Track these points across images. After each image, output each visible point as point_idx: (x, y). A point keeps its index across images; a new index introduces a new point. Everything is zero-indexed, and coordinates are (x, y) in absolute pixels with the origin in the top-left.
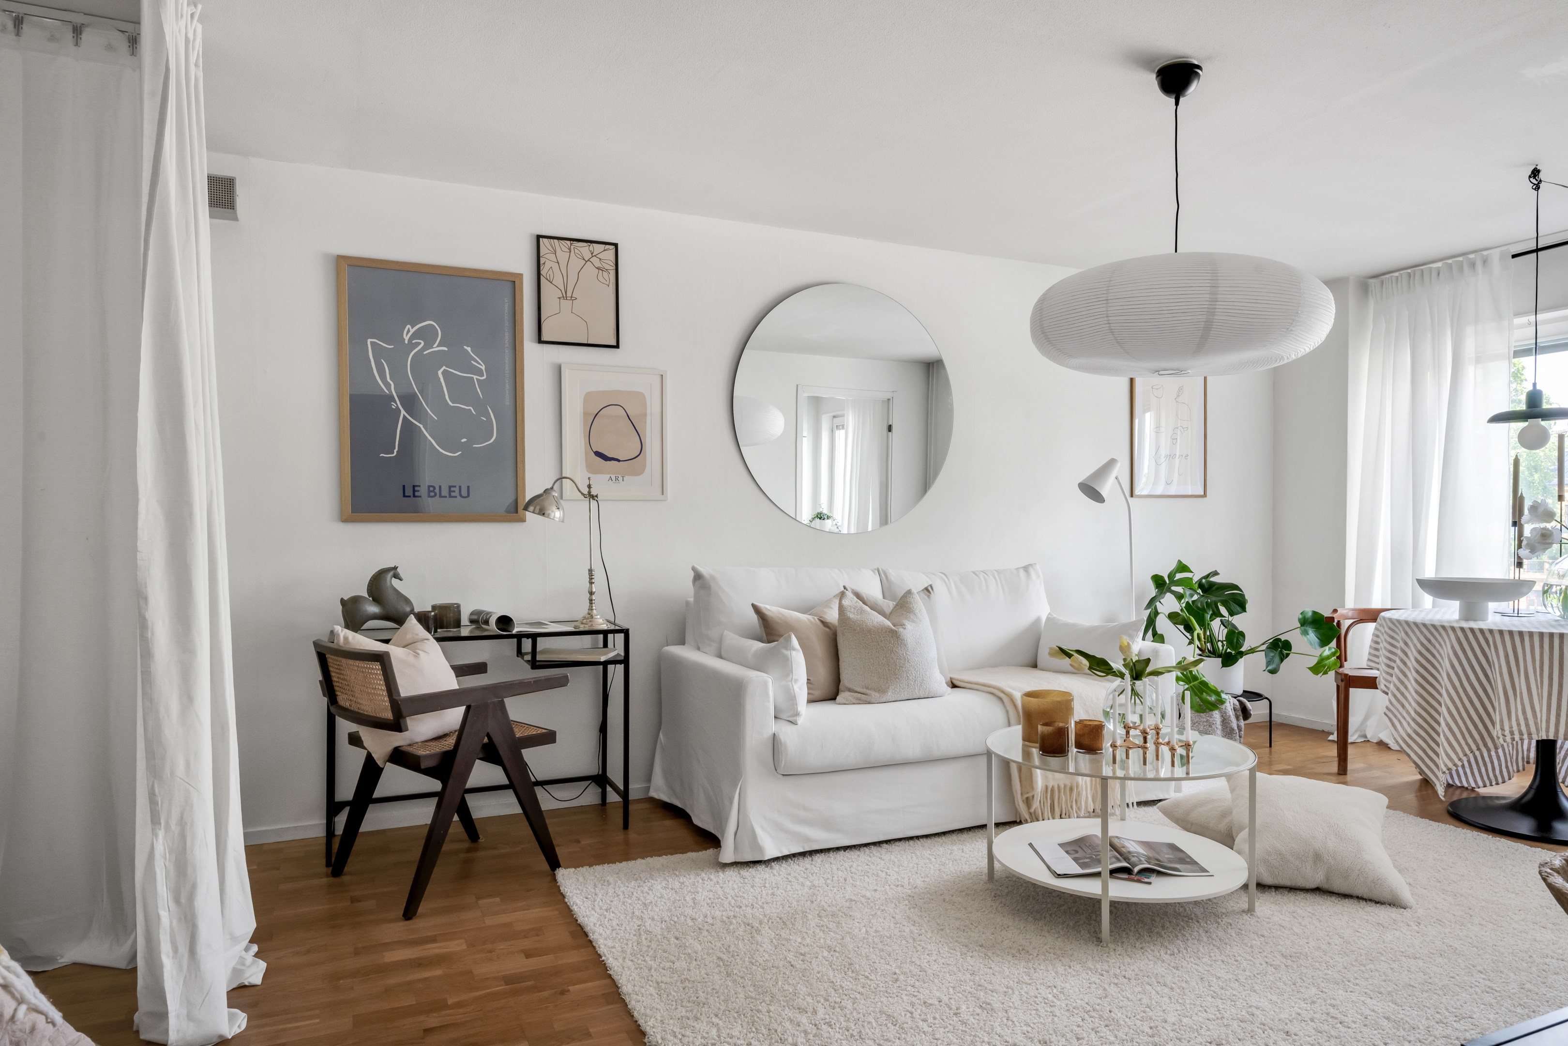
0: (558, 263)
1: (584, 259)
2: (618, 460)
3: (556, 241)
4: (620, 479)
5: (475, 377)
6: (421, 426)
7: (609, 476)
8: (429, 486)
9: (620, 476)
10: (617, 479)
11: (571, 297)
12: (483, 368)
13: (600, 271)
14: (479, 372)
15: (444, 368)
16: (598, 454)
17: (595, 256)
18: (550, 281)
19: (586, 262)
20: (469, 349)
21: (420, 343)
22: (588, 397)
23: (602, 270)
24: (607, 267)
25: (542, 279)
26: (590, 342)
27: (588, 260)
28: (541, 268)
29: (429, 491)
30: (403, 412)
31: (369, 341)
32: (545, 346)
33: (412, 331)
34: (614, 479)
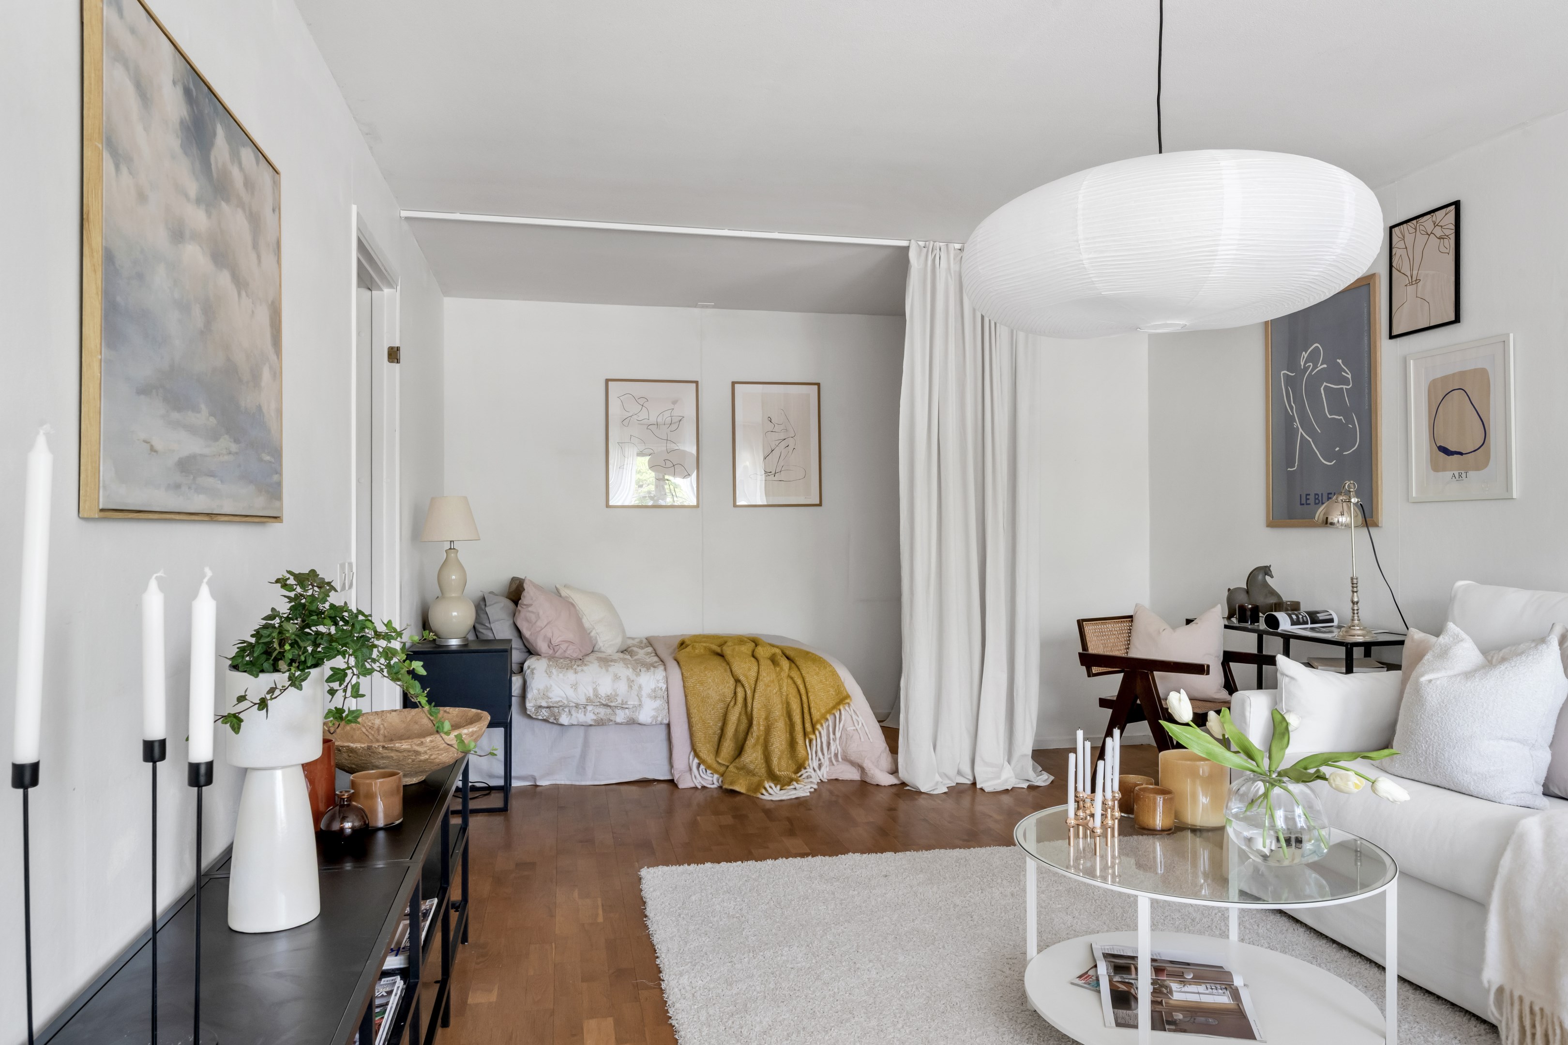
0: (1406, 248)
1: (1427, 234)
2: (1461, 454)
3: (1405, 225)
4: (1464, 475)
5: (1344, 387)
6: (1310, 440)
7: (1452, 473)
8: (1316, 494)
9: (1463, 472)
10: (1460, 476)
11: (1416, 280)
12: (1350, 377)
13: (1442, 240)
14: (1345, 381)
15: (1325, 384)
16: (1444, 450)
17: (1437, 225)
18: (1399, 271)
19: (1429, 235)
20: (1340, 361)
21: (1310, 366)
22: (1433, 386)
23: (1443, 238)
24: (1447, 232)
25: (1394, 270)
26: (1432, 324)
27: (1431, 233)
28: (1393, 259)
29: (1316, 499)
30: (1301, 430)
31: (1282, 372)
32: (1398, 340)
33: (1306, 356)
34: (1457, 476)
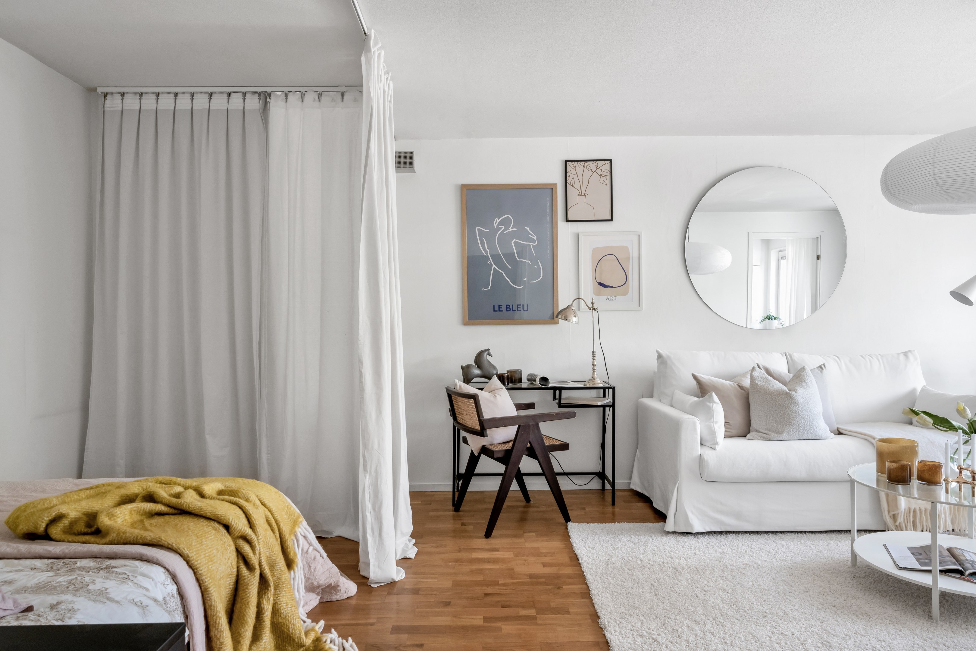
0: (577, 175)
1: (592, 171)
2: (613, 287)
3: (576, 163)
4: (614, 298)
5: (531, 244)
6: (503, 272)
7: (607, 296)
8: (507, 305)
9: (613, 297)
10: (611, 298)
11: (585, 194)
12: (535, 238)
13: (602, 177)
14: (533, 241)
15: (515, 240)
16: (600, 284)
17: (598, 168)
18: (572, 186)
19: (593, 172)
20: (528, 228)
21: (502, 227)
22: (595, 251)
23: (603, 176)
24: (605, 174)
25: (568, 185)
26: (595, 219)
27: (595, 171)
28: (568, 179)
29: (507, 308)
30: (494, 265)
31: (477, 228)
32: (570, 223)
33: (498, 221)
34: (610, 298)
